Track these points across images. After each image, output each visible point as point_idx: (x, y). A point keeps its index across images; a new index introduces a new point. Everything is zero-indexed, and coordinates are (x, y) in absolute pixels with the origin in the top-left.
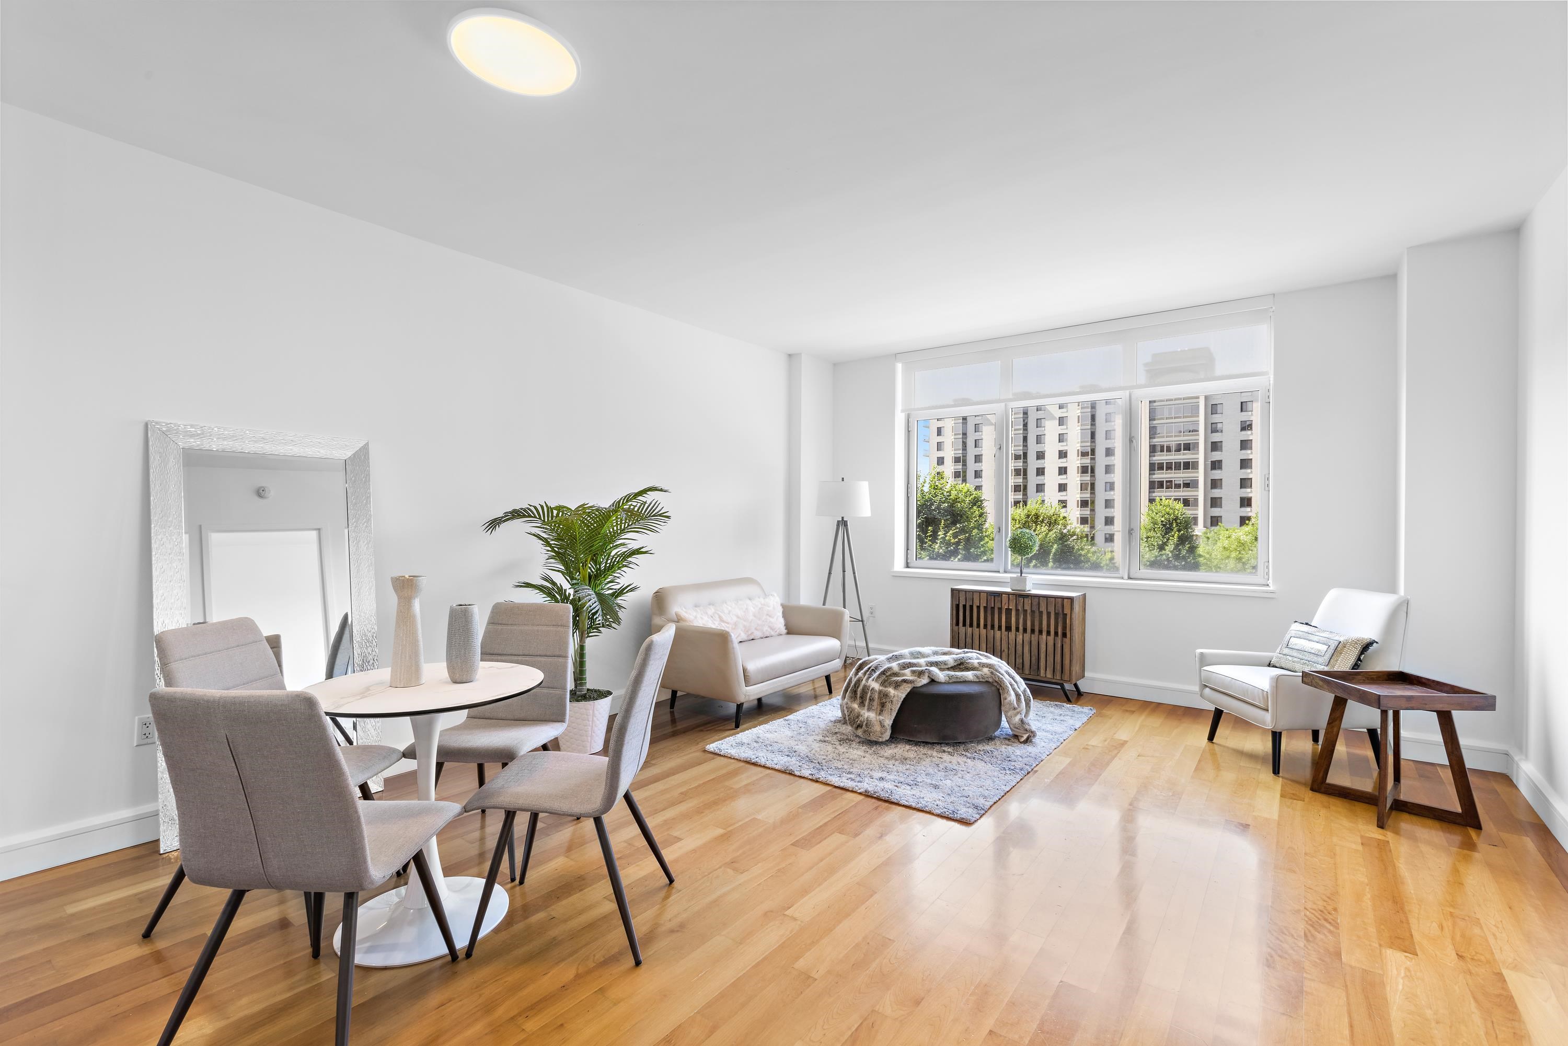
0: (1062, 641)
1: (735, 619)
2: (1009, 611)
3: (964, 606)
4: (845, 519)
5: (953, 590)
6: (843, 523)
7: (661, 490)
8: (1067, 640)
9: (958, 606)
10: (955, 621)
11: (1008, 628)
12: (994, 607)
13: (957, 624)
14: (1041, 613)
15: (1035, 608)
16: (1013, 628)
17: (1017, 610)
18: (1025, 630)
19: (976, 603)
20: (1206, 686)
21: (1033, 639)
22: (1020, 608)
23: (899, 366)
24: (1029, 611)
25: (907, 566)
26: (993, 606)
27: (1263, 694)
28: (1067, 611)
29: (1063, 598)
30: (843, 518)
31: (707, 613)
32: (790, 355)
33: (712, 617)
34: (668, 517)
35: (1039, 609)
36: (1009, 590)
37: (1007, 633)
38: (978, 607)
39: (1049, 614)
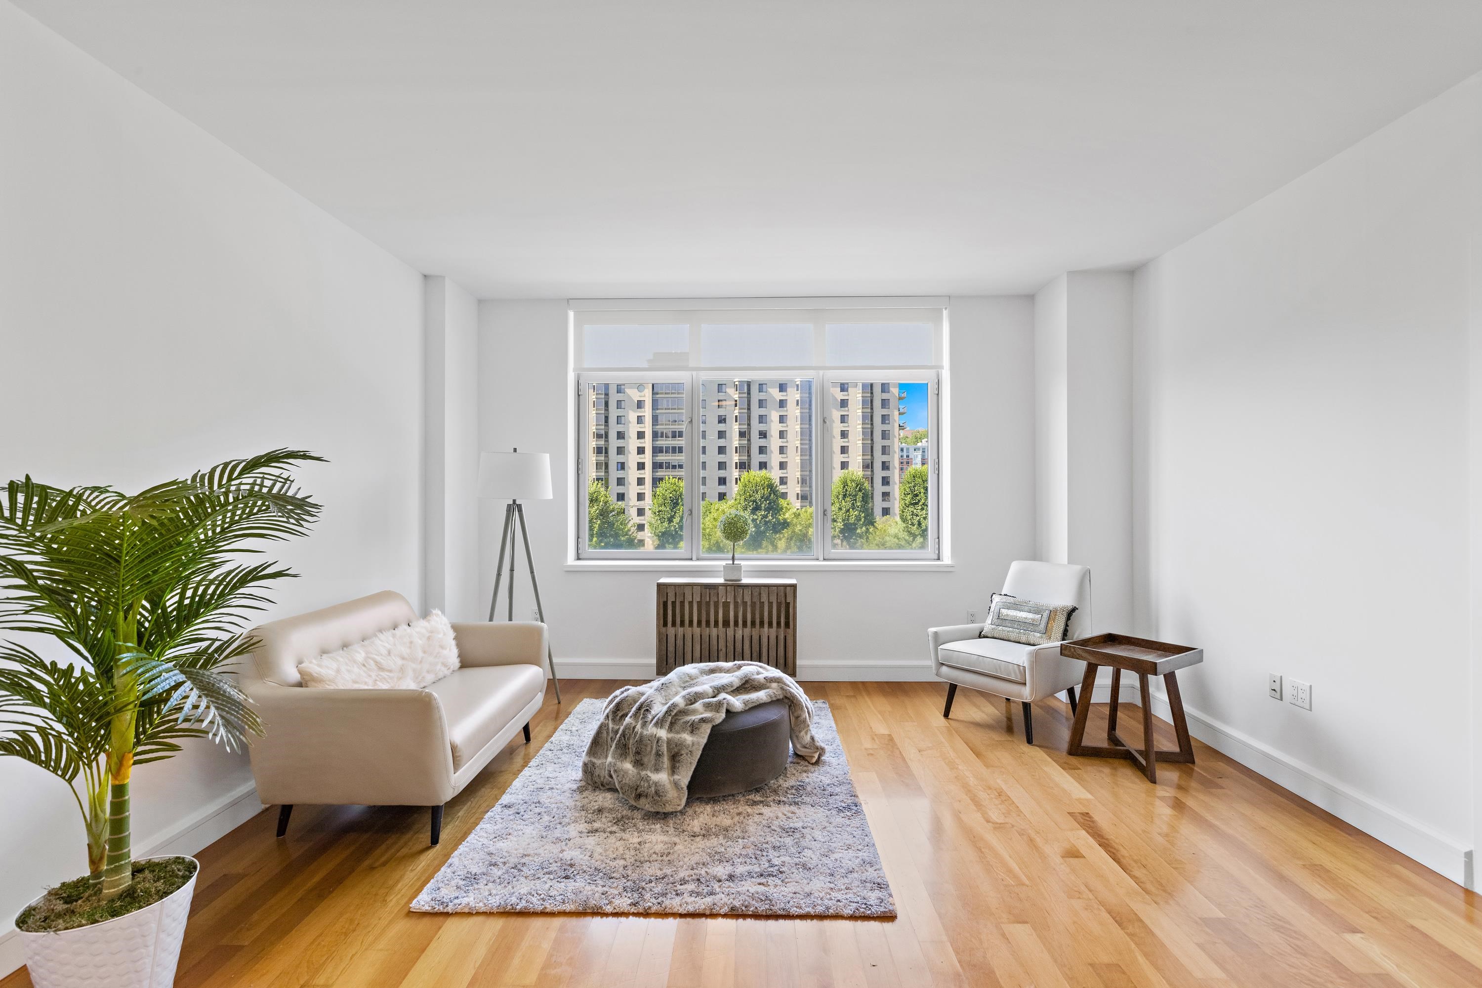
0: (785, 632)
1: (400, 662)
2: (726, 605)
3: (674, 603)
4: (518, 502)
5: (659, 586)
6: (514, 508)
7: (305, 456)
8: (790, 631)
9: (665, 604)
10: (662, 622)
11: (726, 624)
12: (709, 602)
13: (665, 624)
14: (762, 604)
15: (756, 599)
16: (732, 623)
17: (736, 603)
18: (745, 624)
19: (688, 598)
20: (943, 664)
21: (753, 633)
22: (739, 601)
23: (571, 314)
24: (749, 603)
25: (578, 559)
26: (708, 600)
27: (1019, 669)
28: (790, 599)
29: (785, 586)
30: (514, 501)
31: (355, 662)
32: (425, 276)
33: (364, 665)
34: (315, 506)
35: (760, 599)
36: (721, 580)
37: (724, 629)
38: (691, 603)
39: (770, 604)
